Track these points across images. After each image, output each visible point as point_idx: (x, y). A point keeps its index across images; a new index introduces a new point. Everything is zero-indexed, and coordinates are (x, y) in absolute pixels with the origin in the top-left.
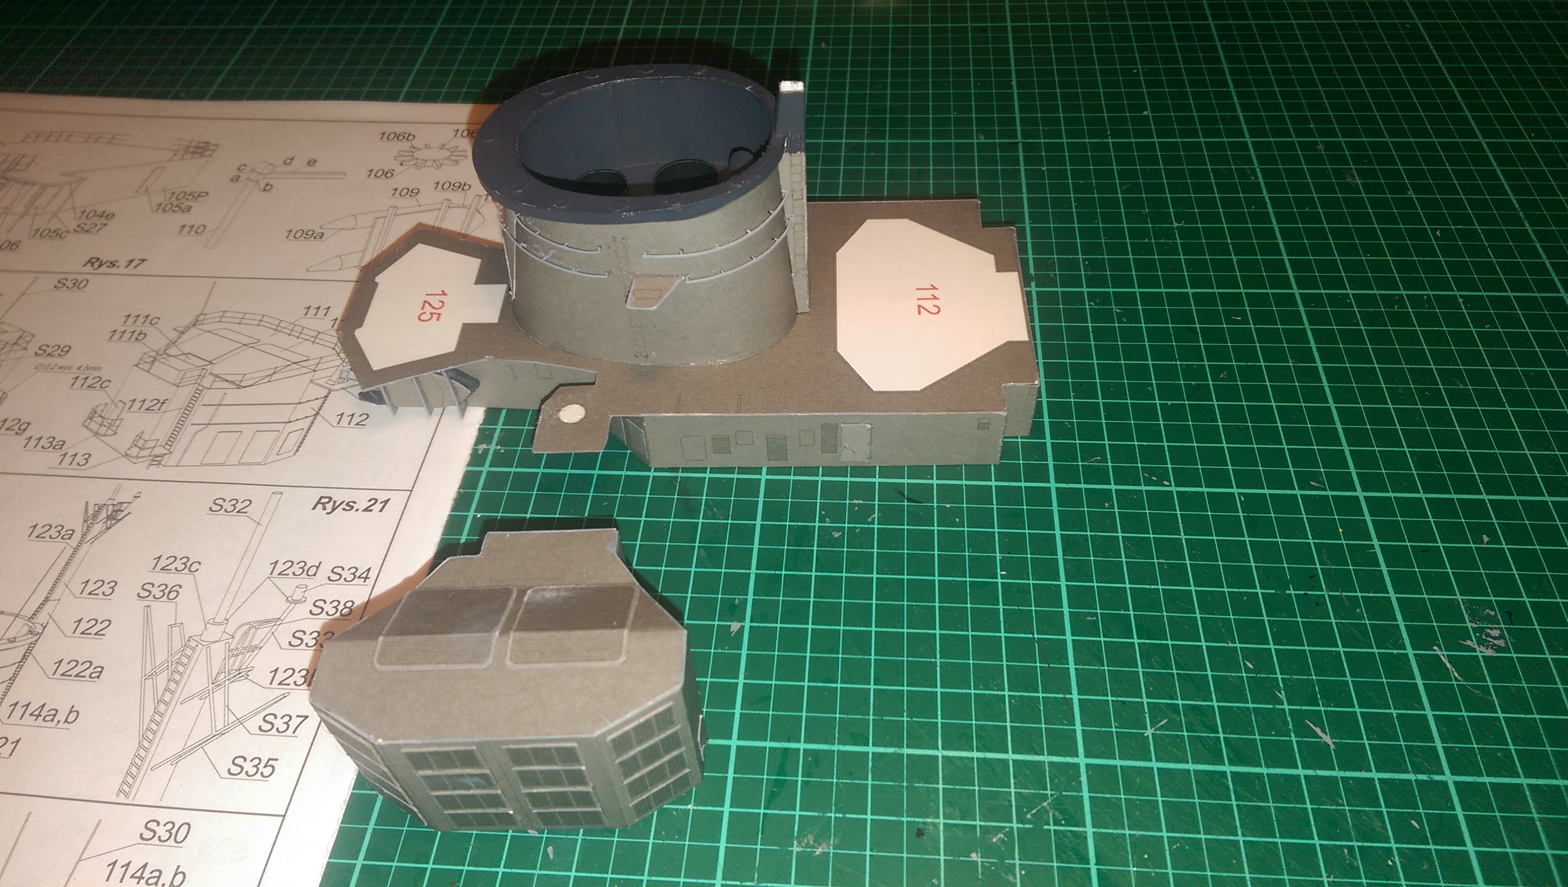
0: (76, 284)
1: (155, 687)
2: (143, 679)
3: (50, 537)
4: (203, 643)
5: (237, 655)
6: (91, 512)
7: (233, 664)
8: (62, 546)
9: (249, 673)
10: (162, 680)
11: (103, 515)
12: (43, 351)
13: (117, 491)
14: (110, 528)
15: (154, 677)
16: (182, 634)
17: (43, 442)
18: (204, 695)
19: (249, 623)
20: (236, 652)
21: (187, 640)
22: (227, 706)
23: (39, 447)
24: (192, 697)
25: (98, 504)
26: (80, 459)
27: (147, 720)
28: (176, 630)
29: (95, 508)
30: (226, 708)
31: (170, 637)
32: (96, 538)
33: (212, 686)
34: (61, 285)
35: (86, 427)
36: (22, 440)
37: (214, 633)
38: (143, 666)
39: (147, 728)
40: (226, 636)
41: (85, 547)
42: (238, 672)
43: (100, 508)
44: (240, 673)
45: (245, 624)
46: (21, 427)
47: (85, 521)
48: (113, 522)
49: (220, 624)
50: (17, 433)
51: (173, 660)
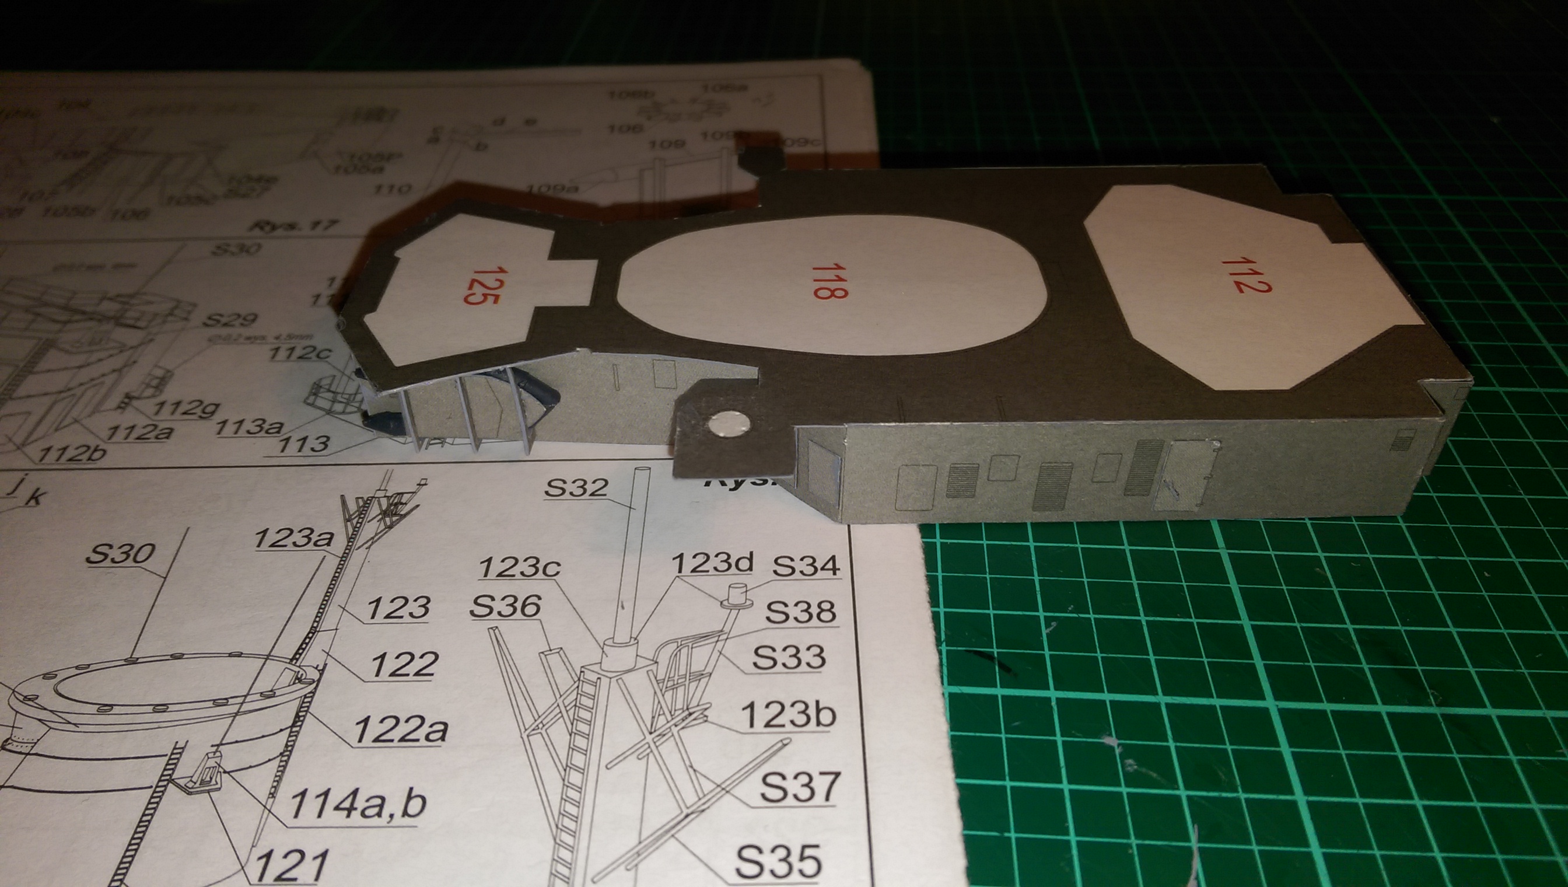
0: (243, 249)
1: (550, 746)
2: (525, 736)
3: (295, 544)
4: (609, 675)
5: (674, 688)
6: (352, 507)
7: (674, 700)
8: (320, 555)
9: (706, 713)
10: (559, 733)
11: (374, 511)
12: (213, 320)
13: (387, 478)
14: (390, 527)
15: (543, 732)
16: (566, 662)
17: (246, 426)
18: (643, 752)
19: (675, 641)
20: (670, 684)
21: (578, 673)
22: (691, 767)
23: (242, 432)
24: (622, 757)
25: (362, 498)
26: (311, 443)
27: (555, 800)
28: (554, 660)
29: (357, 502)
30: (691, 770)
31: (548, 670)
32: (373, 540)
33: (649, 738)
34: (221, 250)
35: (312, 405)
36: (213, 425)
37: (620, 659)
38: (518, 715)
39: (560, 813)
40: (641, 663)
41: (357, 556)
42: (687, 713)
43: (366, 504)
44: (690, 714)
45: (667, 643)
46: (206, 411)
47: (348, 520)
48: (394, 519)
49: (626, 645)
50: (201, 417)
51: (567, 702)
